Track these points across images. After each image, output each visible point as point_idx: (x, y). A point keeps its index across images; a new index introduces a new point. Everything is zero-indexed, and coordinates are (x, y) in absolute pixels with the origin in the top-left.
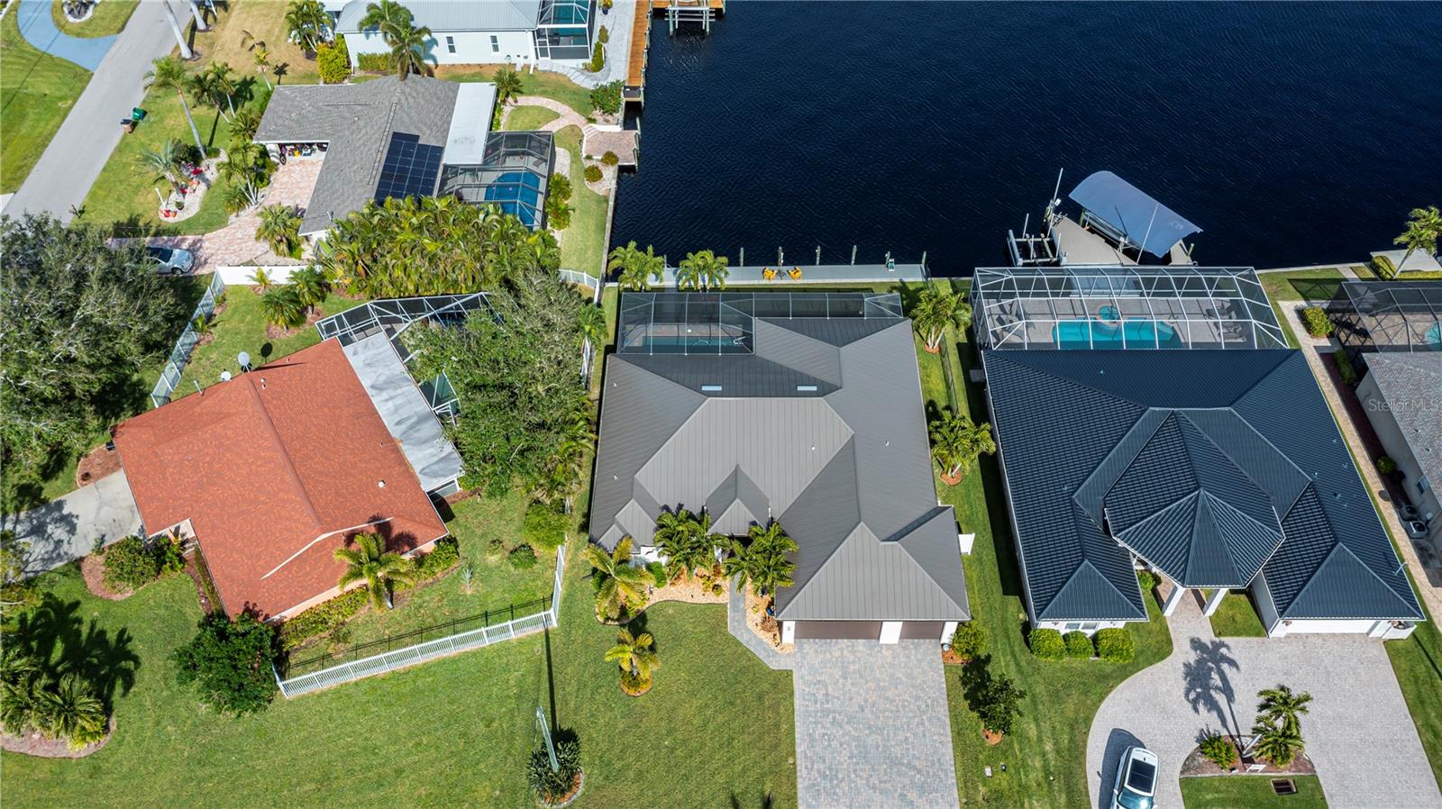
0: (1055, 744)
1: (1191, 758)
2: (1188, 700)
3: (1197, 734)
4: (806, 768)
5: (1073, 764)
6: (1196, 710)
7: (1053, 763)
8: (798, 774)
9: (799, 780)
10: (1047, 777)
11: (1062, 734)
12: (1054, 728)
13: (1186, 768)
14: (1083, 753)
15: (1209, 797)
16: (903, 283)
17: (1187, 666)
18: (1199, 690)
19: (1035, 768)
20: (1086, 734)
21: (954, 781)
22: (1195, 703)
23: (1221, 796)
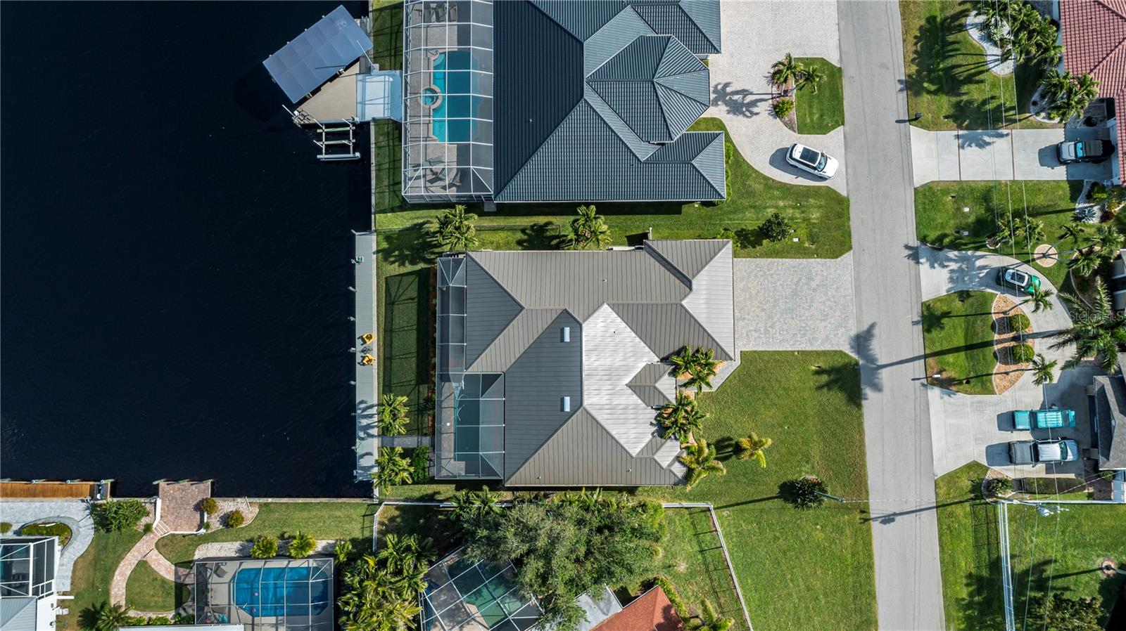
0: (780, 199)
1: (786, 124)
2: (751, 117)
3: (771, 118)
4: (800, 345)
5: (792, 191)
6: (757, 114)
7: (790, 202)
8: (803, 349)
9: (807, 349)
10: (798, 208)
11: (773, 194)
12: (770, 198)
13: (792, 128)
14: (785, 184)
15: (809, 120)
16: (378, 252)
17: (729, 112)
18: (744, 109)
19: (793, 213)
20: (773, 180)
21: (805, 260)
22: (753, 114)
23: (807, 113)
